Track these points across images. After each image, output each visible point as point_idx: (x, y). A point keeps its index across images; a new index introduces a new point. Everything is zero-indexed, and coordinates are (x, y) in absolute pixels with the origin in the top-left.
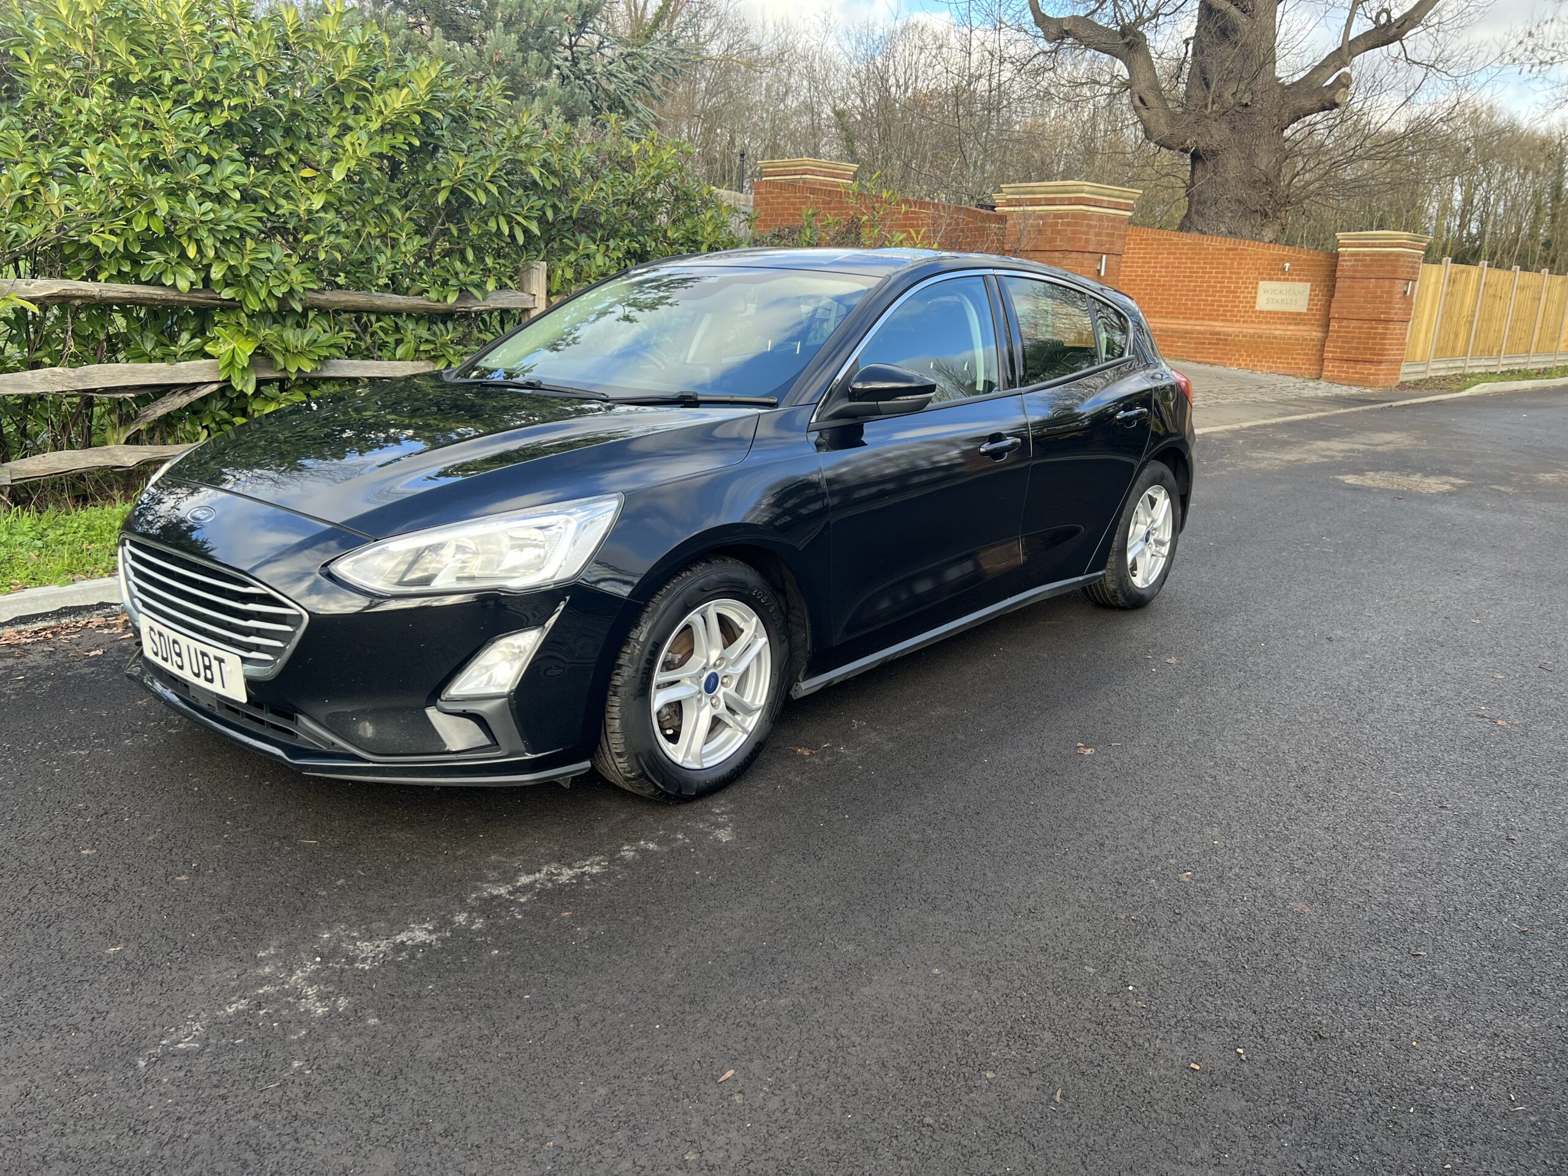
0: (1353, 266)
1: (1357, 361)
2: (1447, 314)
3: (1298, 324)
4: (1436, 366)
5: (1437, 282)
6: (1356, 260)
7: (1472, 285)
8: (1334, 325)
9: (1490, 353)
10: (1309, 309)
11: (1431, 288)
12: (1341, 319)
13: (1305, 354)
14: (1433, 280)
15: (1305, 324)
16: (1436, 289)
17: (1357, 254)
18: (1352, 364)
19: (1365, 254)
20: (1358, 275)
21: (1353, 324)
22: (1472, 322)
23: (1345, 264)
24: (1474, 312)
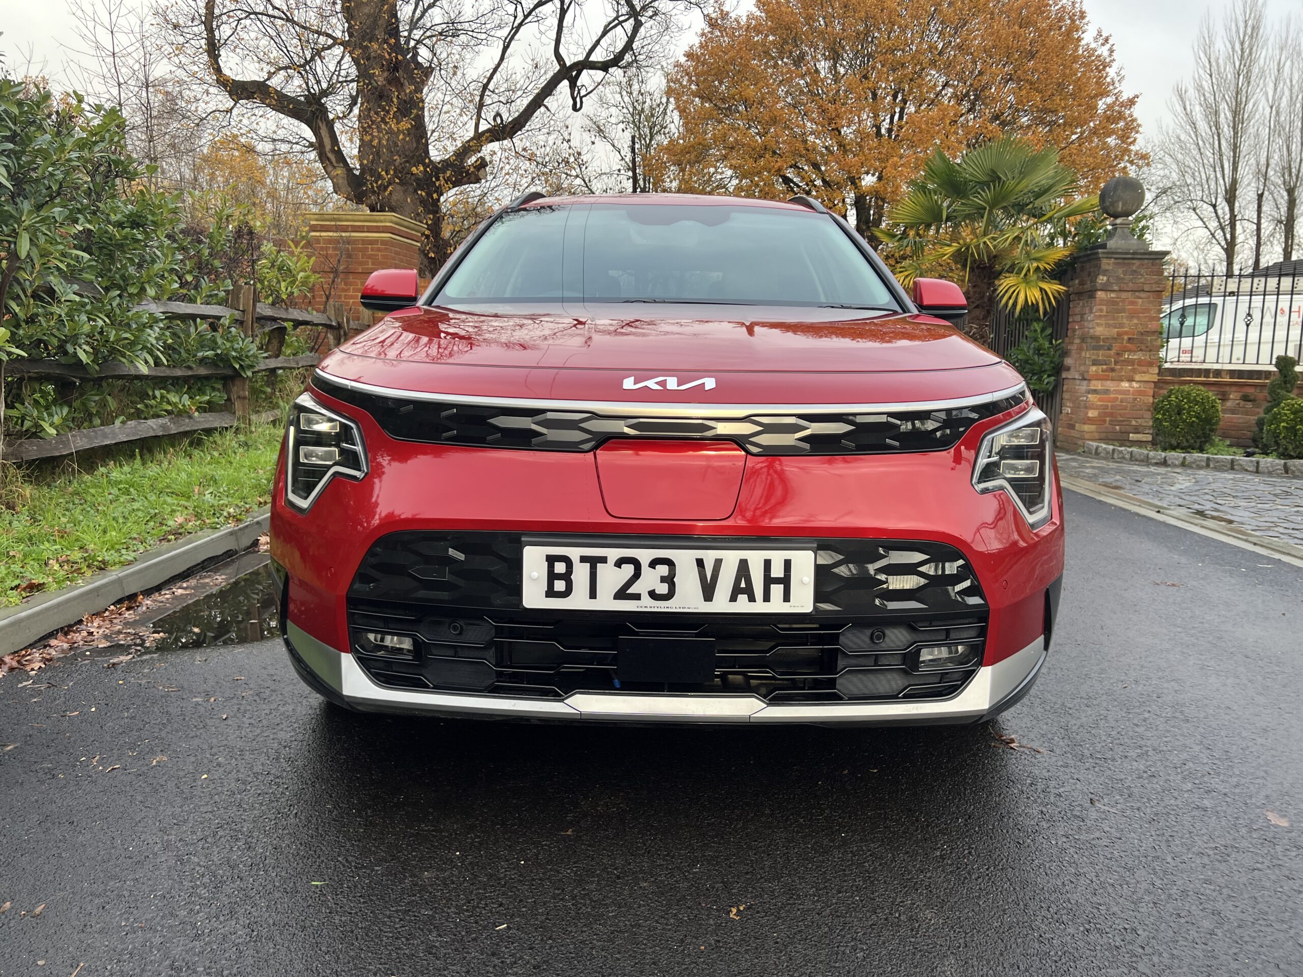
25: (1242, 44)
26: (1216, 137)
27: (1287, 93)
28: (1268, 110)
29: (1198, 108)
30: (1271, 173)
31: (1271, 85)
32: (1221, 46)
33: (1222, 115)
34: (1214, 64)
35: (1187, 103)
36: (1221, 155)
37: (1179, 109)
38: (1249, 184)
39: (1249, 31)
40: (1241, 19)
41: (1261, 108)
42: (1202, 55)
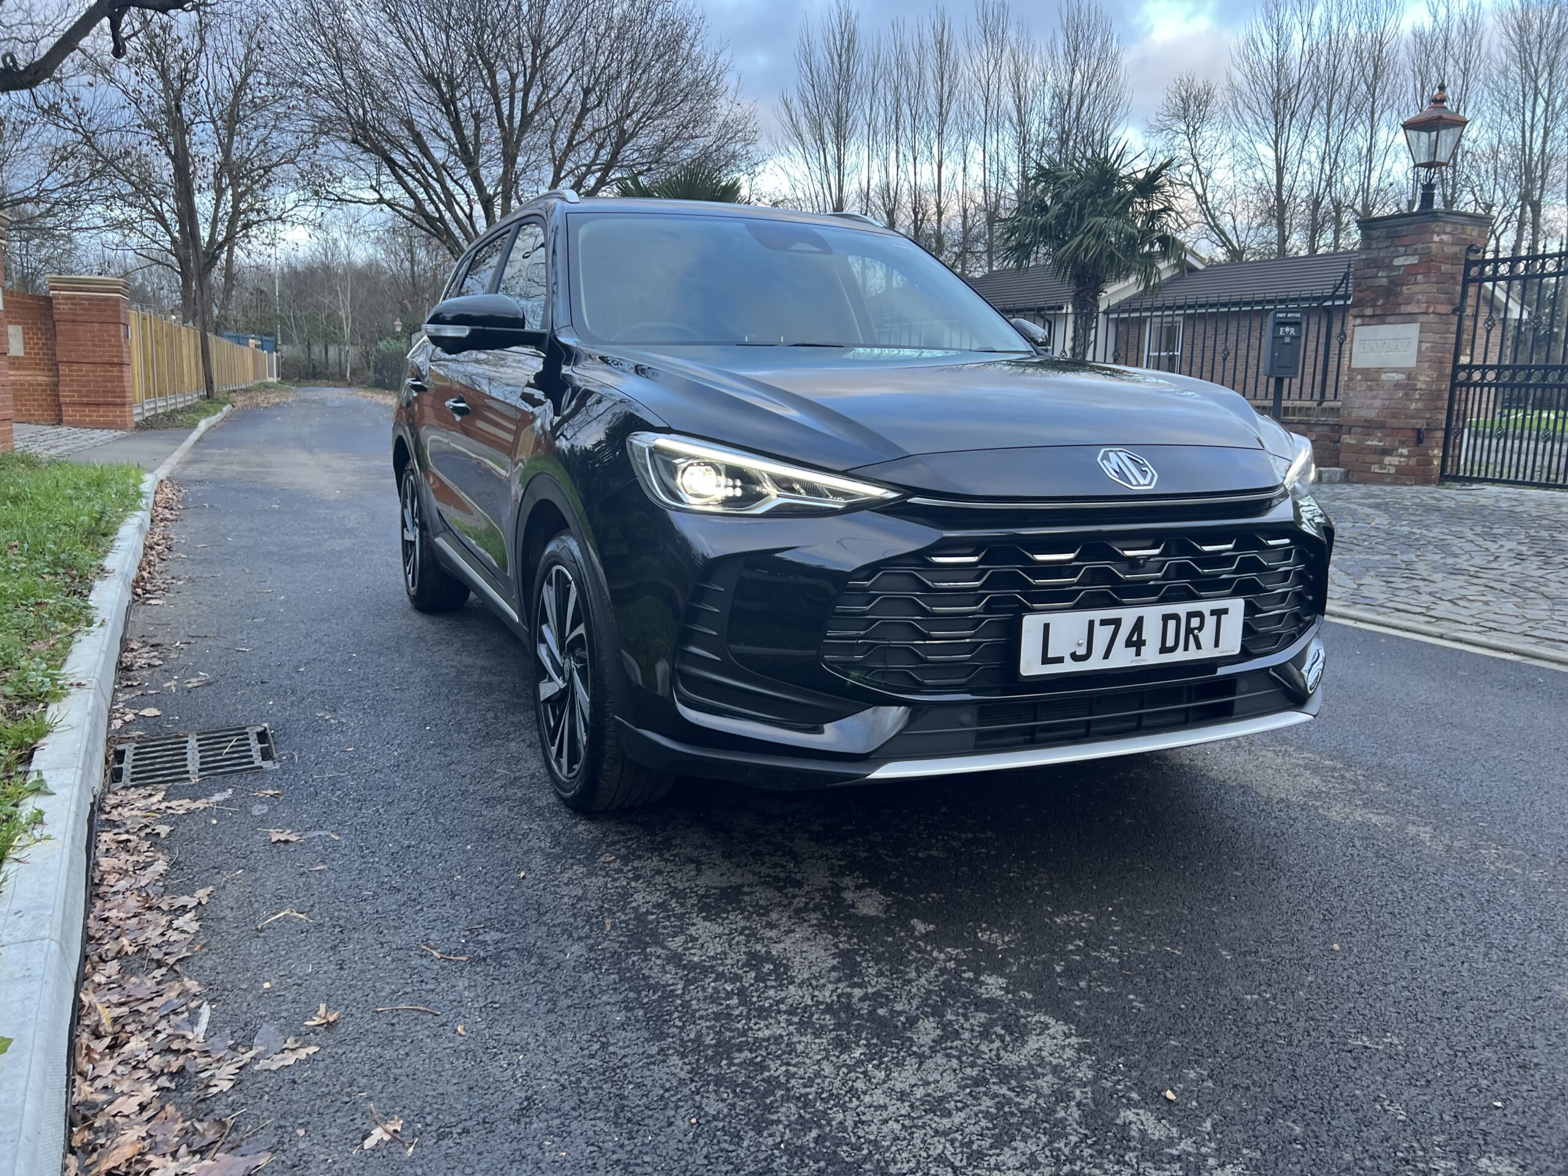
0: (71, 309)
1: (98, 405)
2: (144, 358)
3: (17, 369)
4: (146, 407)
5: (136, 328)
6: (72, 304)
8: (63, 369)
10: (25, 353)
11: (134, 332)
12: (70, 363)
13: (34, 400)
14: (134, 326)
15: (26, 369)
16: (137, 333)
17: (73, 298)
18: (94, 408)
19: (81, 298)
20: (79, 318)
21: (85, 368)
22: (153, 366)
23: (62, 308)
24: (153, 356)
25: (840, 56)
26: (822, 153)
27: (882, 112)
28: (866, 127)
29: (803, 119)
30: (872, 194)
31: (868, 103)
32: (821, 57)
33: (826, 130)
34: (815, 75)
35: (793, 113)
36: (827, 172)
37: (787, 119)
38: (853, 204)
39: (846, 43)
40: (837, 30)
41: (859, 126)
42: (804, 64)
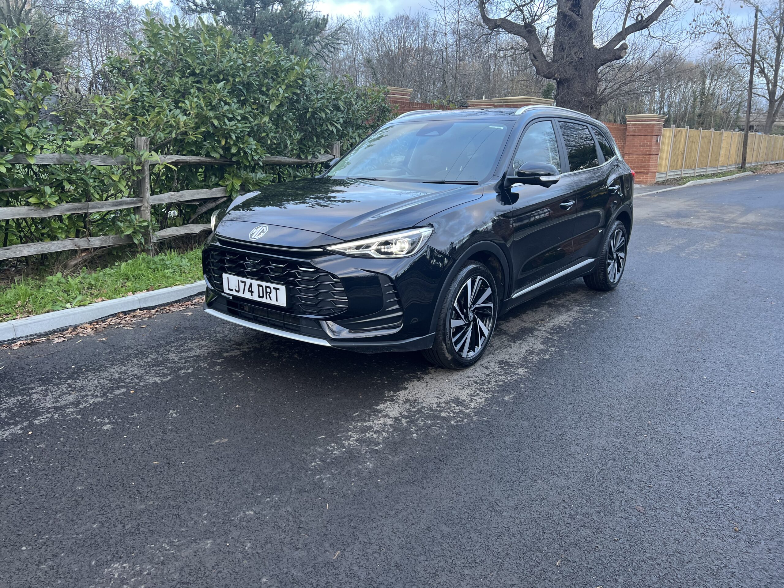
0: (633, 130)
2: (674, 150)
4: (670, 174)
5: (669, 136)
6: (634, 127)
7: (683, 137)
9: (691, 167)
11: (667, 139)
12: (629, 154)
14: (667, 136)
16: (669, 139)
17: (635, 125)
19: (639, 125)
20: (636, 134)
21: (635, 156)
22: (684, 154)
23: (630, 129)
24: (684, 149)
